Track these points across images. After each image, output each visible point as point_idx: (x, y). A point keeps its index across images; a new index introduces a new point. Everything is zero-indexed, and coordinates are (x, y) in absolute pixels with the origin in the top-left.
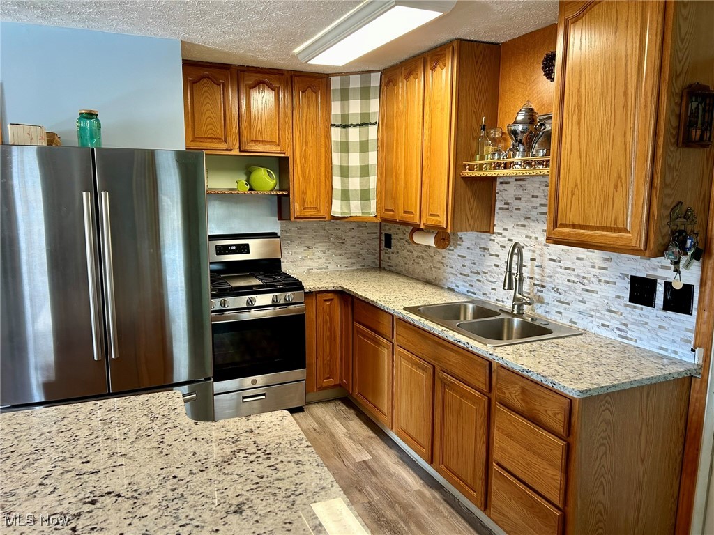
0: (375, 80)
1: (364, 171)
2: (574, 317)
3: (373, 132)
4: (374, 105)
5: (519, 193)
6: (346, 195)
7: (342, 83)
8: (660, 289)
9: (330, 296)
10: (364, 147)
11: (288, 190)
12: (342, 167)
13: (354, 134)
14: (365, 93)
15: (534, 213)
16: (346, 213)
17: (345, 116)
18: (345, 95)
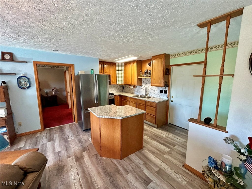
0: (123, 64)
1: (122, 77)
2: (153, 96)
3: (123, 72)
4: (123, 68)
5: (145, 80)
6: (119, 81)
7: (118, 64)
8: (164, 91)
9: (118, 96)
10: (121, 74)
11: (110, 80)
12: (118, 77)
13: (120, 72)
14: (122, 66)
15: (147, 83)
16: (119, 83)
17: (119, 69)
18: (119, 66)
